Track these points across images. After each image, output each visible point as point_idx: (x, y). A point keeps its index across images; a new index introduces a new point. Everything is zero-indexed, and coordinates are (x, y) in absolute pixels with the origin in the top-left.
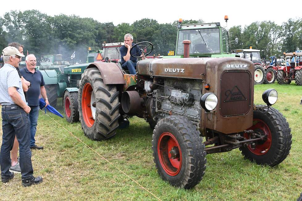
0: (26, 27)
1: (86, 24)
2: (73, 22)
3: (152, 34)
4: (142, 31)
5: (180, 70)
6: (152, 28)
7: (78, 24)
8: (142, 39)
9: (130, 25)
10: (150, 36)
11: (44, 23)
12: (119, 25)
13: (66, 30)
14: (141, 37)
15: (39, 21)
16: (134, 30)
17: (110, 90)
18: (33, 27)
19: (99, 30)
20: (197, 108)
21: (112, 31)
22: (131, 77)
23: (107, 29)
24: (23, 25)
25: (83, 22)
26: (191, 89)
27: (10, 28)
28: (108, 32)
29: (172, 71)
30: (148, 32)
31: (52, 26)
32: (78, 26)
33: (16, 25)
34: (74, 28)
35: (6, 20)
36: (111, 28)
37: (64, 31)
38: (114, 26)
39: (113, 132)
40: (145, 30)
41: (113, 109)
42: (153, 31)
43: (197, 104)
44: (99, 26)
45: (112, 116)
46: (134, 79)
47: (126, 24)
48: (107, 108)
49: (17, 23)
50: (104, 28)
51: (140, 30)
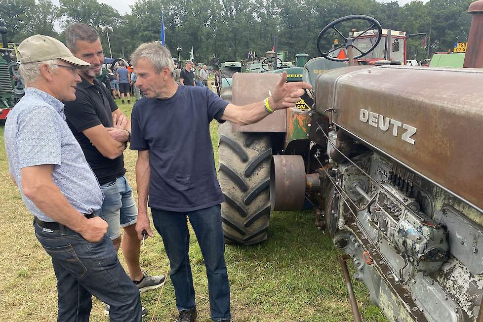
0: (281, 14)
1: (359, 6)
2: (341, 5)
3: (457, 16)
4: (441, 13)
5: (402, 130)
6: (460, 7)
7: (347, 7)
8: (439, 26)
9: (424, 4)
10: (453, 21)
11: (303, 7)
12: (407, 5)
13: (330, 17)
14: (439, 22)
15: (297, 5)
16: (429, 12)
17: (248, 146)
18: (289, 13)
19: (376, 14)
20: (457, 301)
21: (395, 15)
22: (295, 118)
23: (387, 13)
24: (277, 10)
25: (354, 3)
26: (448, 205)
27: (262, 16)
28: (389, 17)
29: (378, 123)
30: (452, 13)
31: (313, 11)
32: (347, 9)
33: (268, 11)
34: (342, 13)
35: (258, 5)
36: (394, 10)
37: (328, 17)
38: (400, 6)
39: (260, 236)
40: (446, 12)
41: (251, 191)
42: (460, 12)
43: (460, 281)
44: (378, 8)
45: (249, 207)
46: (301, 123)
47: (418, 3)
48: (237, 188)
49: (270, 9)
50: (383, 11)
51: (439, 12)
